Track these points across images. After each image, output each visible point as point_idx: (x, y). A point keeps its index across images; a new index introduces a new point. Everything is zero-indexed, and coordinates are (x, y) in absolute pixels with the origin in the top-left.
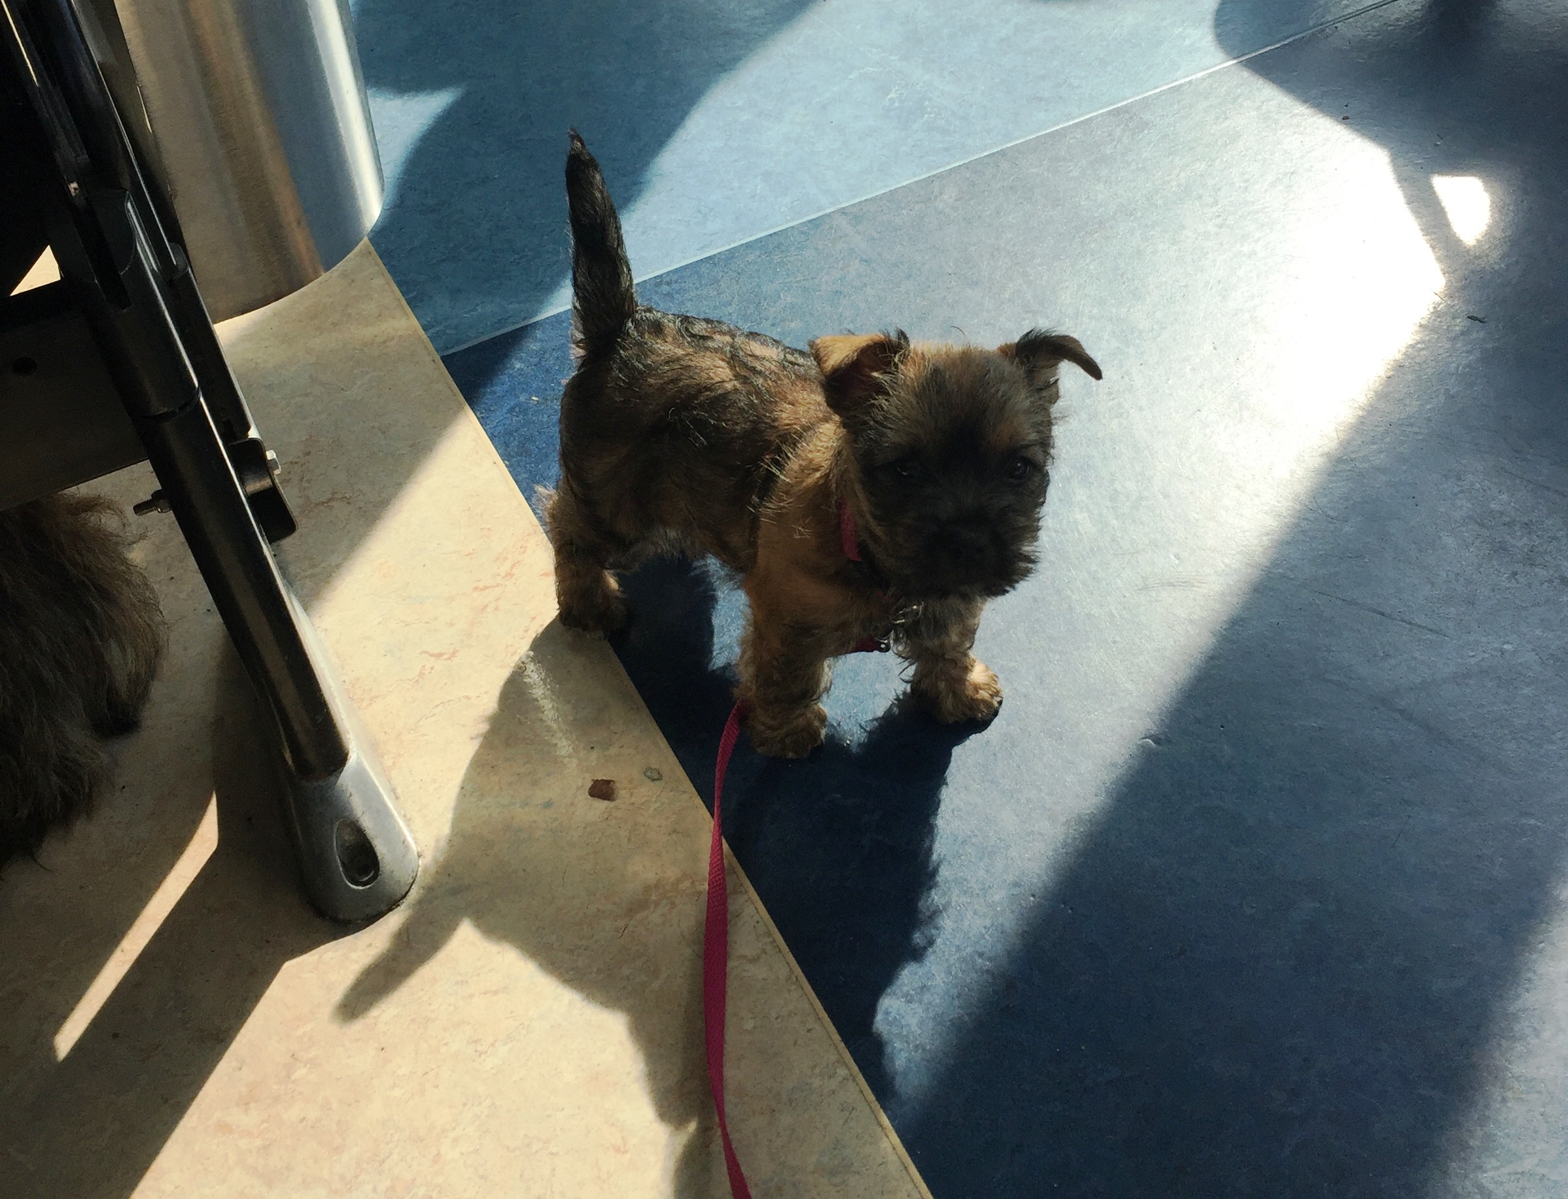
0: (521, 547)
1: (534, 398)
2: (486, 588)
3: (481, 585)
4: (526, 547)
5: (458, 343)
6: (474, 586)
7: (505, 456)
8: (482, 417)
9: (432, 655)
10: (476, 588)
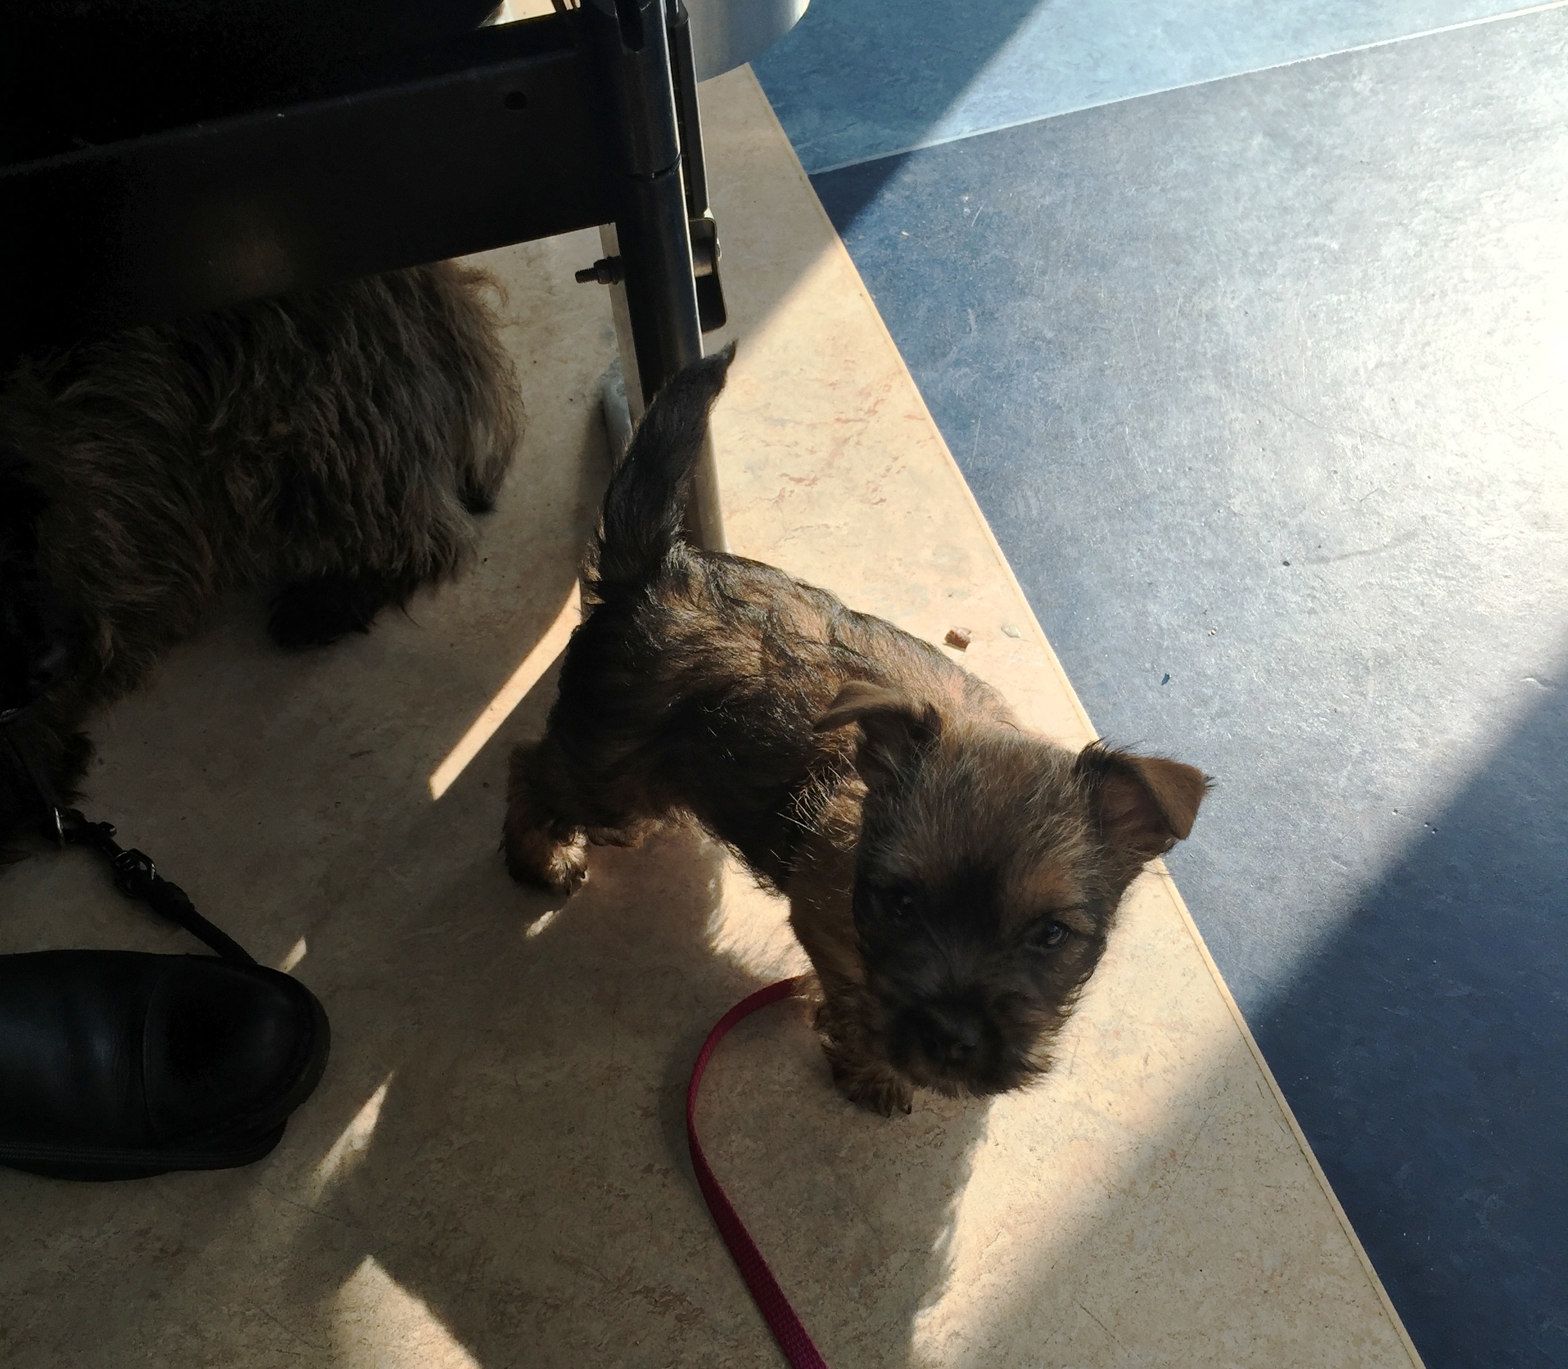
0: (885, 386)
1: (904, 233)
2: (847, 421)
3: (843, 417)
4: (891, 386)
5: (829, 163)
6: (836, 417)
7: (873, 289)
8: (850, 245)
9: (792, 479)
10: (838, 420)
